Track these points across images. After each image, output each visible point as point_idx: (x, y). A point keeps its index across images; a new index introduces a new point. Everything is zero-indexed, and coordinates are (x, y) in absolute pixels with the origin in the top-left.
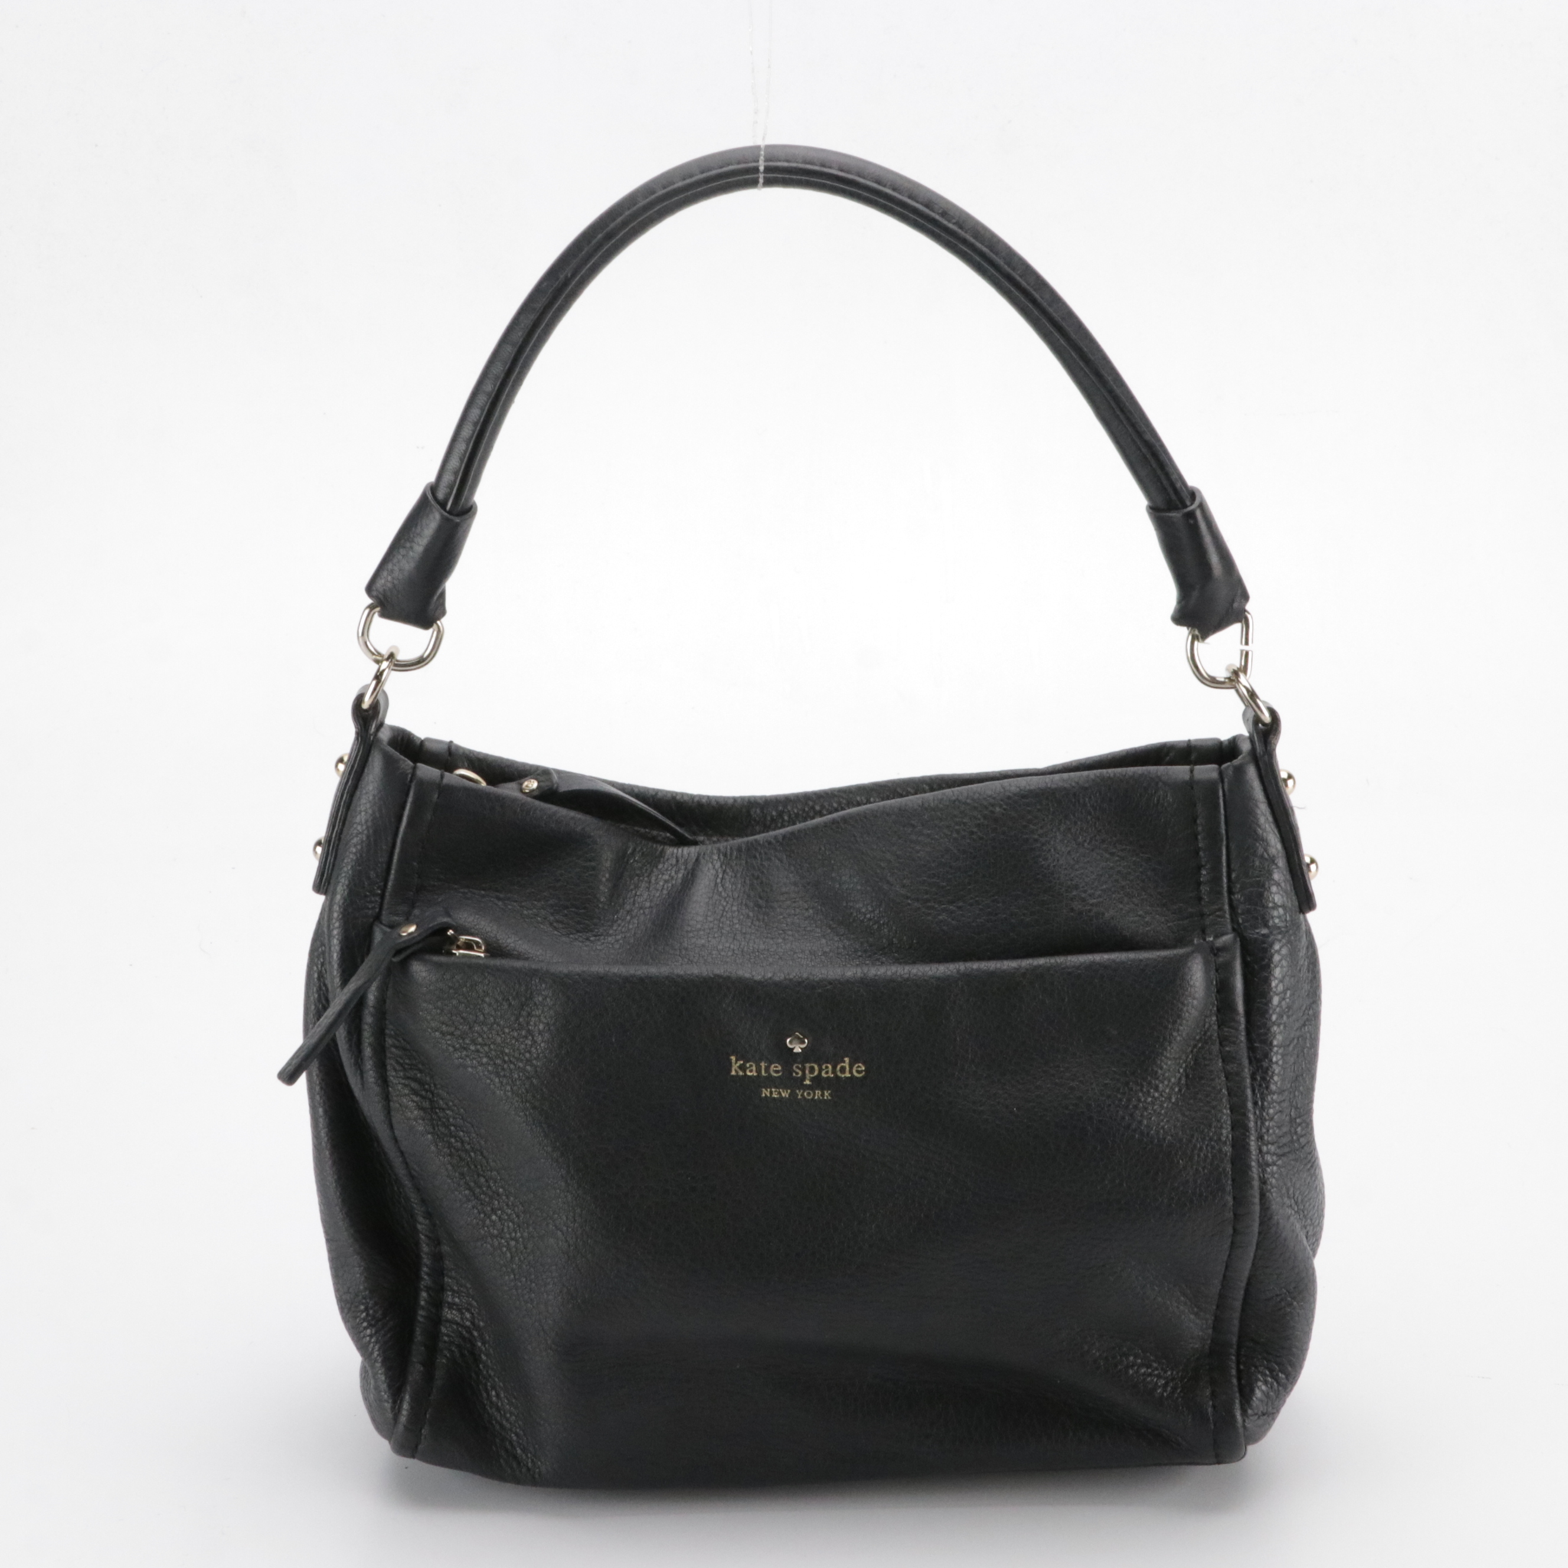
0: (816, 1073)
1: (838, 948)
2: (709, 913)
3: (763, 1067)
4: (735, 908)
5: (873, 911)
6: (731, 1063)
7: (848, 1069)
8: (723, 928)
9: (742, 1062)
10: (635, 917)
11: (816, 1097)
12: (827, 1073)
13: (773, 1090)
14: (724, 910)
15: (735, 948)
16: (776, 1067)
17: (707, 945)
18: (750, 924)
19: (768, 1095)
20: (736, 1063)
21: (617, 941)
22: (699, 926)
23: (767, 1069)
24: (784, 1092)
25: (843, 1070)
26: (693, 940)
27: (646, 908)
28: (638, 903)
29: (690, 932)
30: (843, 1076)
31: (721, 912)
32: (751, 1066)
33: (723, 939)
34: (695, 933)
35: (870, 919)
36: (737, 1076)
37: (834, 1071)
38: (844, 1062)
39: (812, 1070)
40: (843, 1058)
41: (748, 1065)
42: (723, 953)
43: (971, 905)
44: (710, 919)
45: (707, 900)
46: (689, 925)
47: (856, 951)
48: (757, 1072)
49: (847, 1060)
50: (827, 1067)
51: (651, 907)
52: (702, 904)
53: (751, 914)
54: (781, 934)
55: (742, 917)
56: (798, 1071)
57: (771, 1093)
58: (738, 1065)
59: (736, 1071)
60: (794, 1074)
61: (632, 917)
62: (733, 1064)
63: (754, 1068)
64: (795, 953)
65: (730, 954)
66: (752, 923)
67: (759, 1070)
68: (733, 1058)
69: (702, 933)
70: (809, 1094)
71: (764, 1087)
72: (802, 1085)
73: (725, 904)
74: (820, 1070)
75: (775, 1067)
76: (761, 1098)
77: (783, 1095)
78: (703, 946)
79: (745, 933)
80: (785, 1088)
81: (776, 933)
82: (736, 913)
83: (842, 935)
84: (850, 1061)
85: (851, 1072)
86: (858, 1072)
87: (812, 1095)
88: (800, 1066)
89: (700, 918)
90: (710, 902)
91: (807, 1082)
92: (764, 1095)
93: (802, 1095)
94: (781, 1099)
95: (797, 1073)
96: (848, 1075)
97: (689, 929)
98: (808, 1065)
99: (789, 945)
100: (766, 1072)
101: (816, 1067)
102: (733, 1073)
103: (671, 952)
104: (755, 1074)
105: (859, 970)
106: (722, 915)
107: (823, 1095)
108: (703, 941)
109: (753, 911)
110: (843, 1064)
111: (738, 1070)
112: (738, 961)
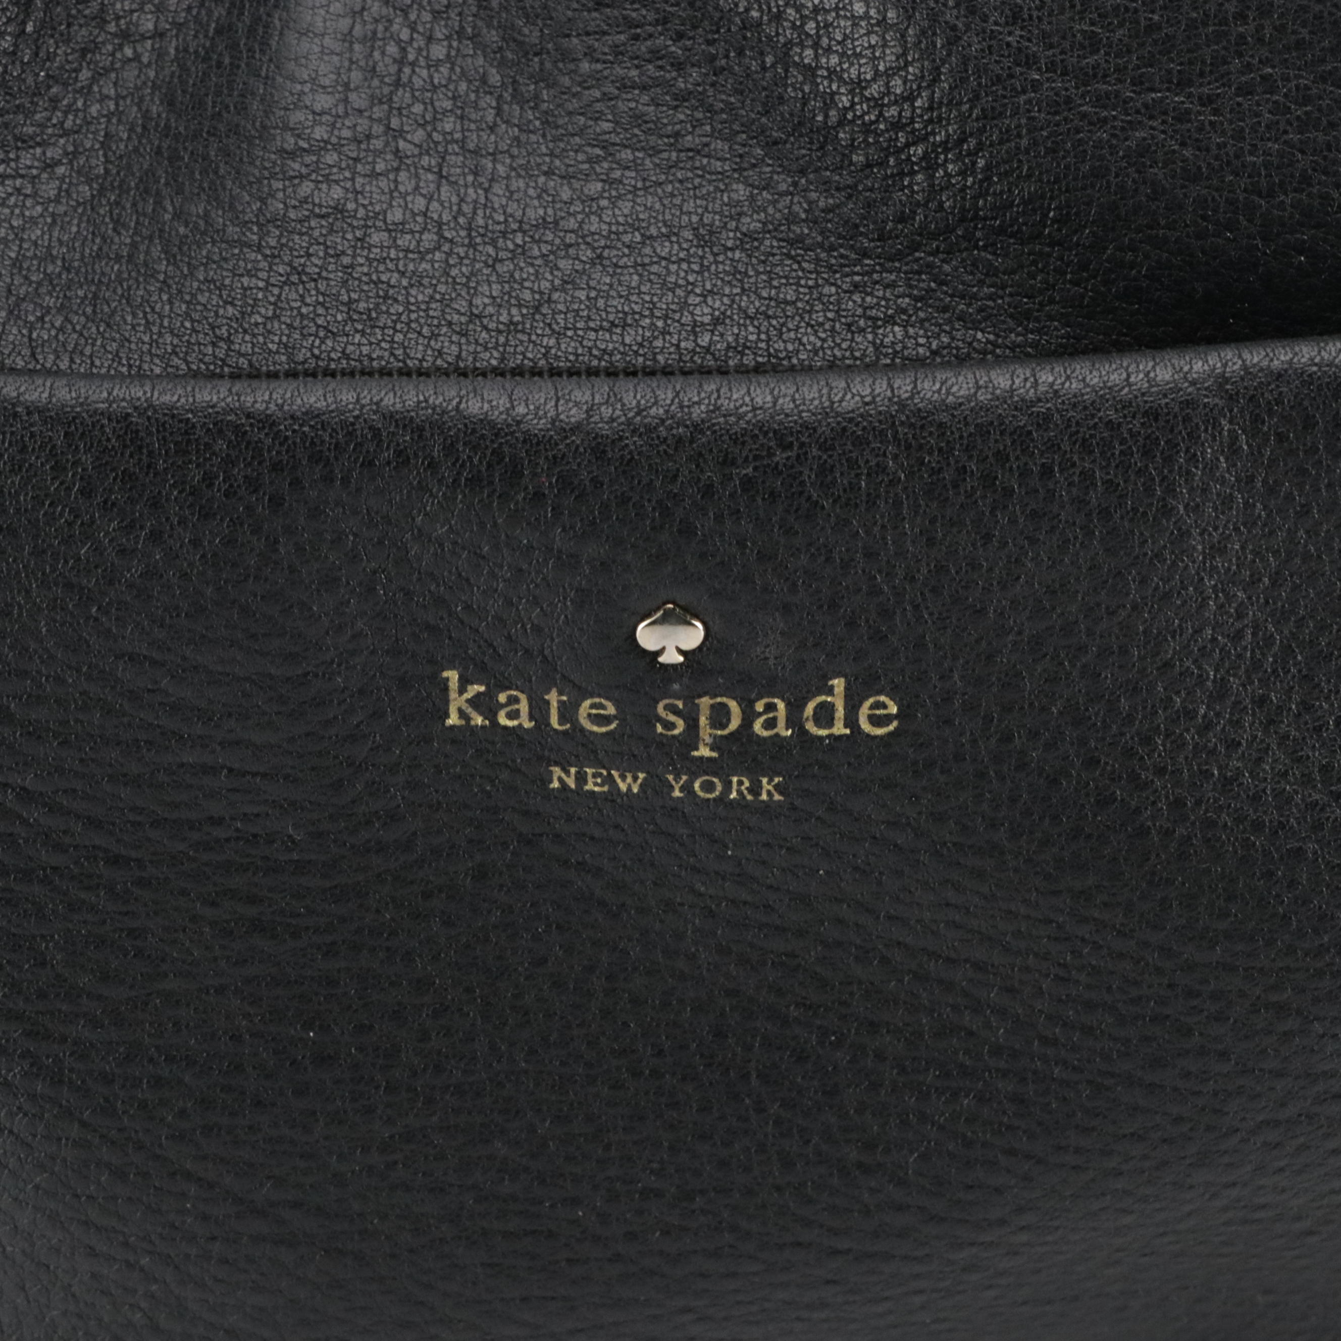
0: (734, 724)
1: (791, 219)
2: (356, 76)
3: (554, 704)
4: (438, 51)
5: (910, 98)
6: (446, 689)
7: (840, 712)
8: (400, 133)
9: (482, 689)
10: (107, 71)
11: (733, 795)
12: (771, 724)
13: (589, 771)
14: (401, 62)
15: (446, 217)
16: (601, 706)
17: (351, 206)
18: (490, 115)
19: (572, 784)
20: (462, 691)
21: (49, 166)
22: (320, 133)
23: (568, 712)
24: (623, 778)
25: (825, 715)
26: (306, 188)
27: (143, 37)
28: (118, 18)
29: (292, 155)
30: (823, 732)
31: (393, 69)
32: (514, 700)
33: (406, 182)
34: (310, 159)
35: (896, 126)
36: (468, 727)
37: (794, 720)
38: (830, 691)
39: (720, 716)
40: (826, 678)
41: (502, 698)
42: (404, 241)
43: (1246, 90)
44: (357, 100)
45: (345, 23)
46: (286, 128)
47: (853, 230)
48: (531, 717)
49: (838, 684)
50: (770, 707)
51: (159, 34)
52: (327, 41)
53: (495, 78)
54: (598, 160)
55: (463, 86)
56: (672, 718)
57: (581, 778)
58: (468, 695)
59: (462, 713)
60: (659, 729)
61: (98, 75)
62: (453, 695)
63: (524, 706)
64: (647, 238)
65: (429, 239)
66: (499, 111)
67: (539, 710)
68: (452, 676)
69: (331, 158)
70: (708, 787)
71: (557, 764)
72: (687, 757)
73: (405, 35)
74: (748, 718)
75: (592, 706)
76: (549, 795)
77: (623, 787)
78: (339, 209)
79: (476, 152)
80: (631, 765)
81: (581, 157)
82: (444, 70)
83: (802, 172)
84: (847, 689)
85: (851, 721)
86: (875, 721)
87: (719, 788)
88: (680, 704)
89: (323, 101)
90: (358, 30)
91: (704, 752)
92: (556, 784)
93: (687, 788)
94: (613, 796)
95: (671, 726)
96: (839, 729)
97: (290, 142)
98: (705, 702)
99: (626, 207)
100: (562, 719)
101: (733, 705)
102: (453, 720)
103: (232, 231)
104: (528, 725)
105: (881, 386)
106: (397, 84)
107: (755, 789)
108: (337, 192)
109: (503, 63)
110: (823, 698)
111: (469, 711)
112: (454, 272)
